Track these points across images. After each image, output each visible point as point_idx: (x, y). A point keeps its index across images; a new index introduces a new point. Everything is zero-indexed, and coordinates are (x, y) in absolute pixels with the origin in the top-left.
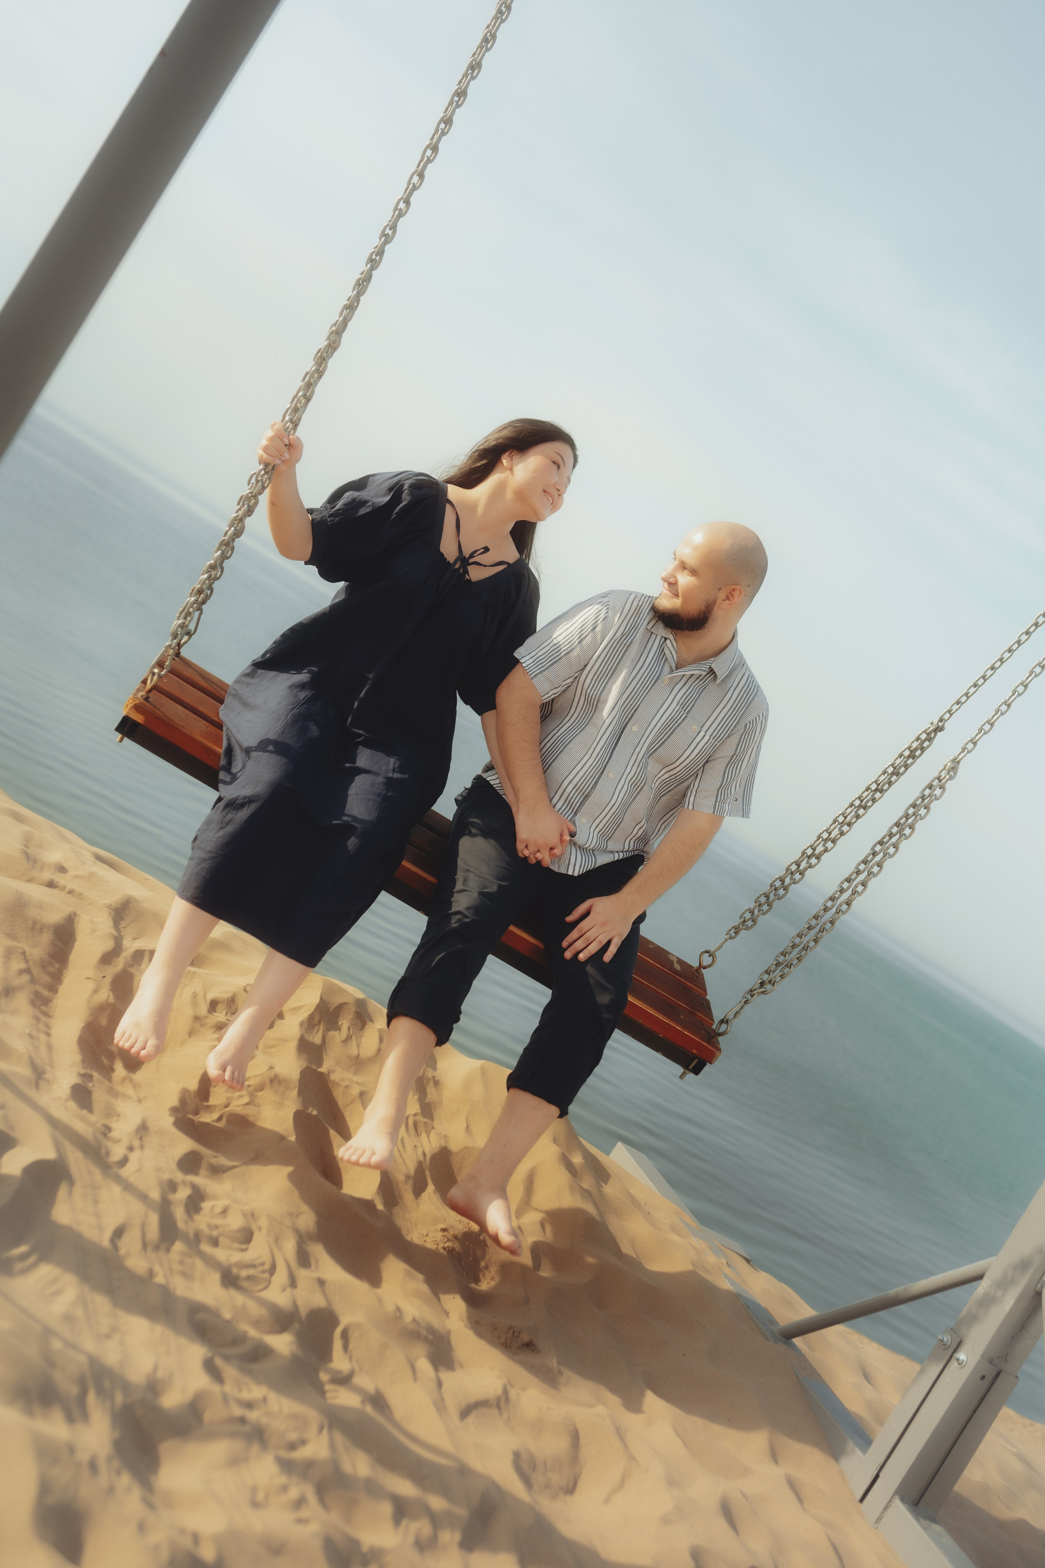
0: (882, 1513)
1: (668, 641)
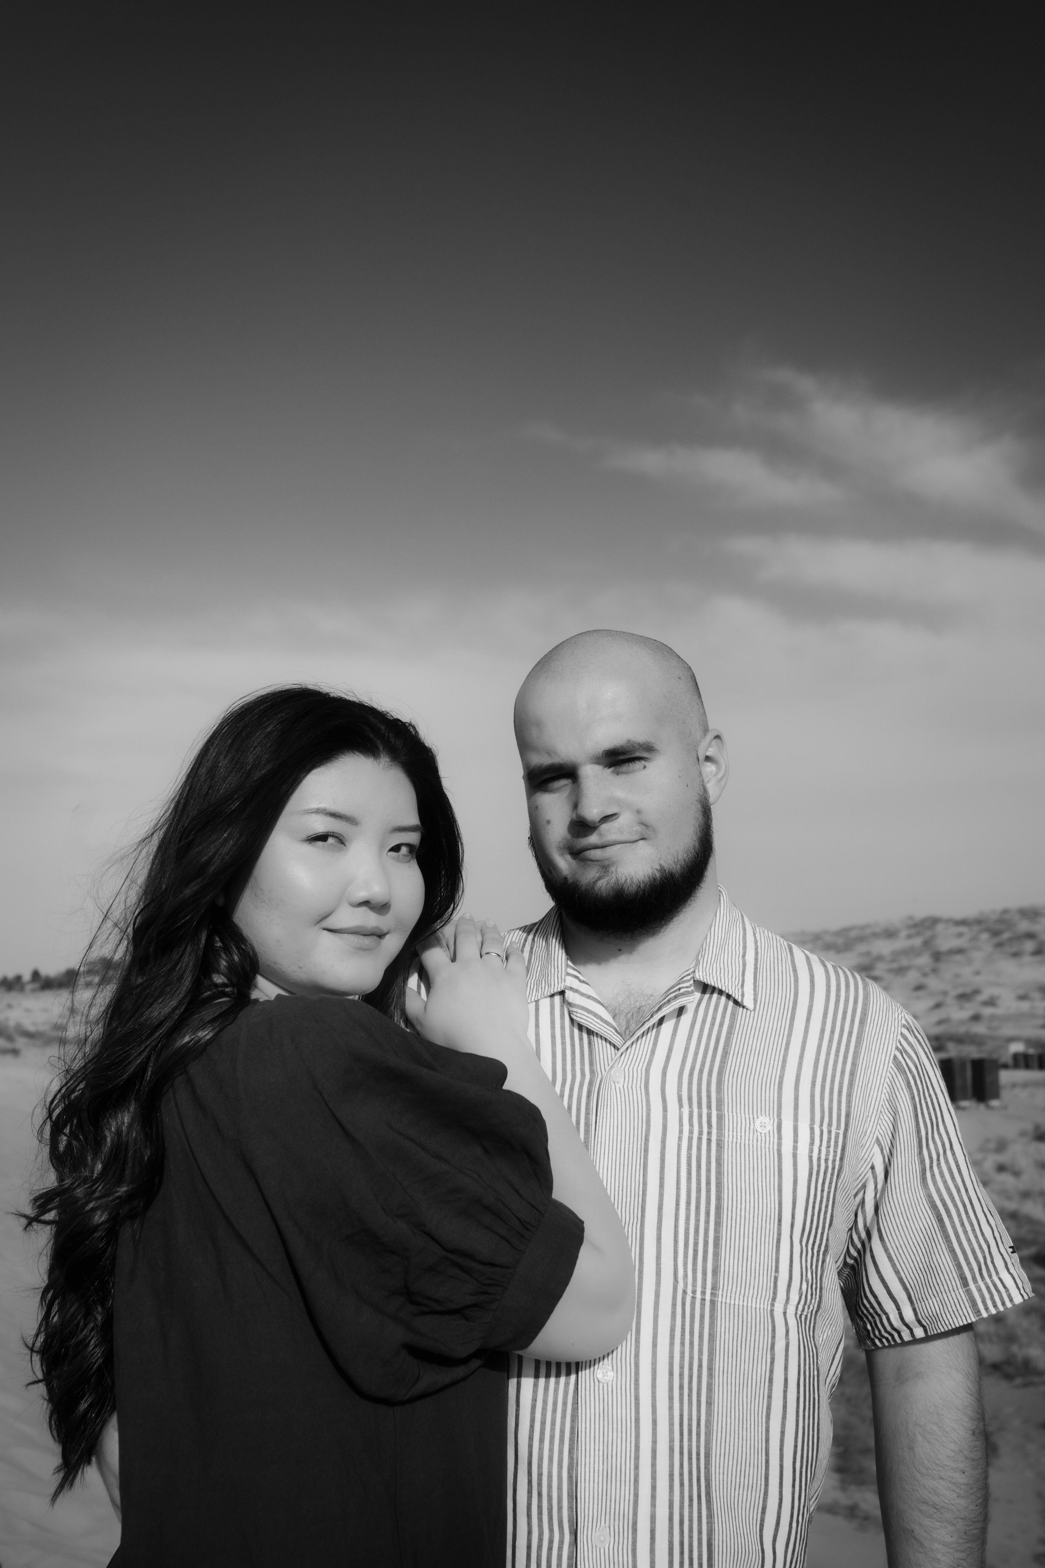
1: (569, 995)
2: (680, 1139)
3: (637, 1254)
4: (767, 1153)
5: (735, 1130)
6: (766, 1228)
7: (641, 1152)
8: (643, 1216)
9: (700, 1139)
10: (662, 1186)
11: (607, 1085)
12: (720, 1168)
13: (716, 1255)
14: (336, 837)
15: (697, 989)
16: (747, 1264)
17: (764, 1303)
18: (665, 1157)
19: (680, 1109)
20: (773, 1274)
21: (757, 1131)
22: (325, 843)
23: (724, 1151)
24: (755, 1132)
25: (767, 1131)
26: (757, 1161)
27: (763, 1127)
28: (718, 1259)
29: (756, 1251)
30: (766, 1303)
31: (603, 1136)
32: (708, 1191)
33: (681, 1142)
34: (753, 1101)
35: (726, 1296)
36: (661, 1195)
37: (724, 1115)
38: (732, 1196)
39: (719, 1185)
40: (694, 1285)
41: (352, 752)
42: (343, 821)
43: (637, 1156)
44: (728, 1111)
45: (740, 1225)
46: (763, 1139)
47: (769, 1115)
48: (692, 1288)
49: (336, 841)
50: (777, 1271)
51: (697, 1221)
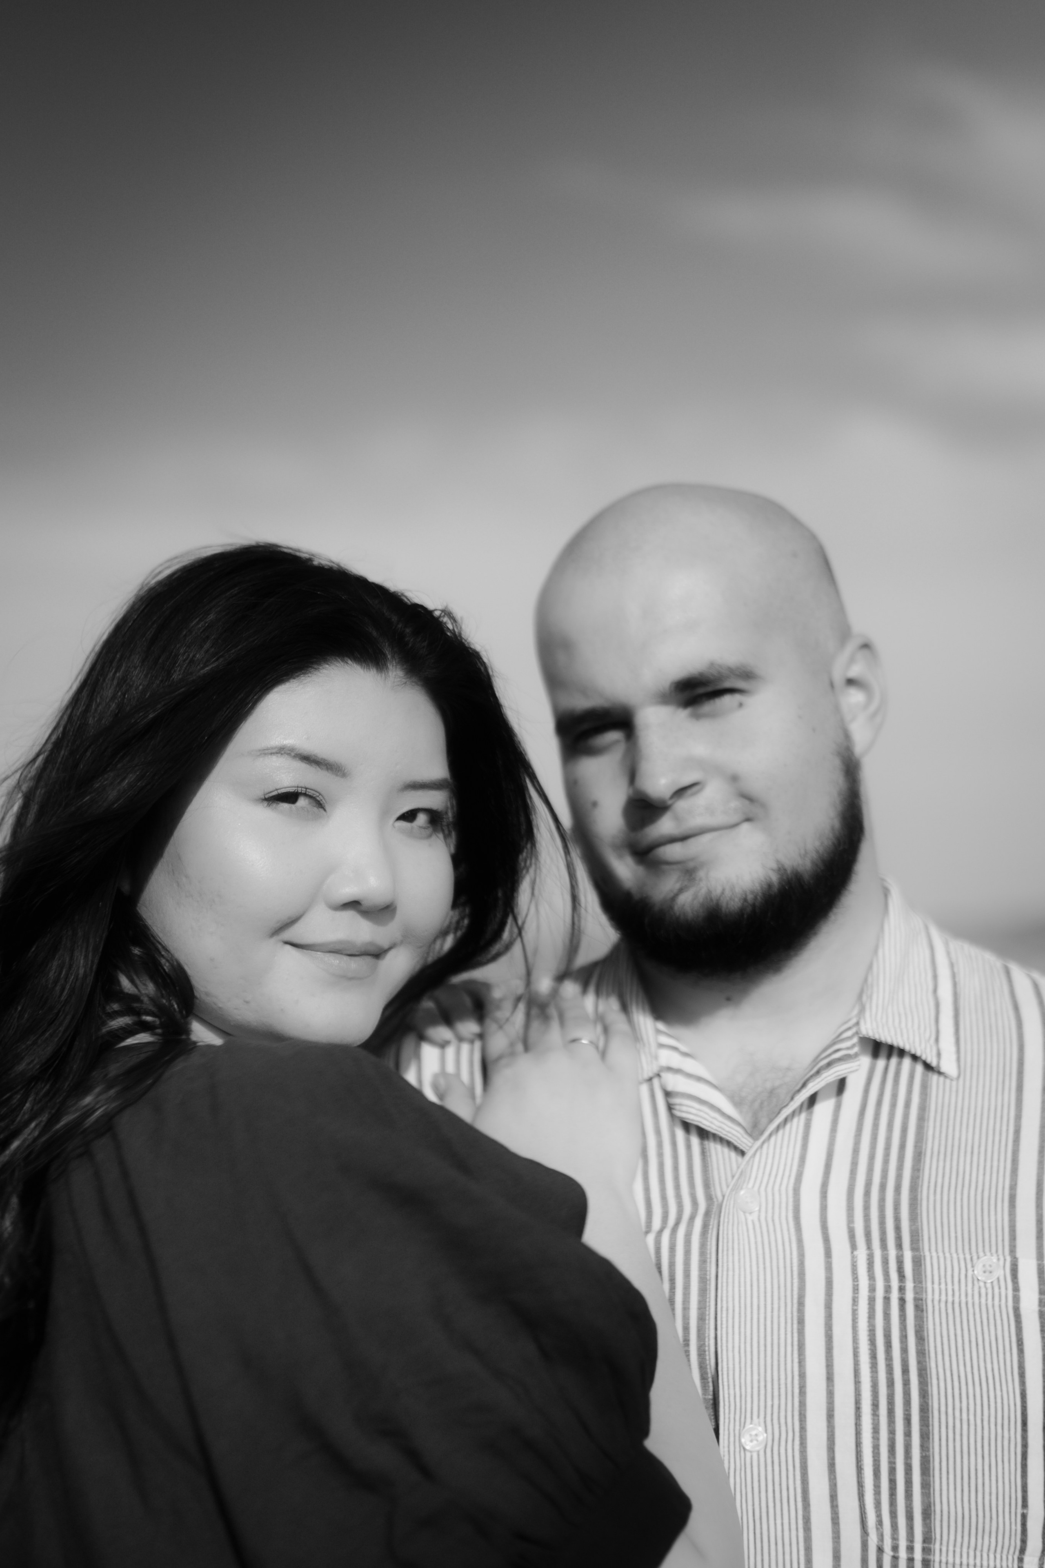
2: (855, 1301)
3: (799, 1490)
4: (998, 1314)
5: (943, 1280)
6: (1003, 1437)
7: (792, 1324)
8: (803, 1429)
9: (887, 1300)
10: (830, 1378)
11: (731, 1217)
12: (923, 1345)
13: (926, 1486)
14: (310, 797)
15: (863, 1051)
16: (977, 1498)
17: (1007, 1558)
18: (831, 1331)
19: (852, 1253)
20: (1020, 1511)
21: (978, 1280)
22: (293, 806)
23: (927, 1317)
24: (976, 1282)
25: (994, 1278)
26: (982, 1330)
27: (987, 1274)
28: (930, 1493)
29: (990, 1476)
30: (1010, 1558)
31: (730, 1299)
32: (906, 1383)
33: (857, 1306)
34: (969, 1231)
35: (947, 1551)
36: (830, 1394)
37: (924, 1256)
38: (946, 1389)
39: (924, 1372)
40: (895, 1538)
41: (343, 661)
42: (322, 769)
43: (786, 1331)
44: (930, 1250)
45: (961, 1435)
46: (990, 1291)
47: (997, 1251)
48: (892, 1542)
49: (310, 803)
50: (1025, 1504)
51: (892, 1432)
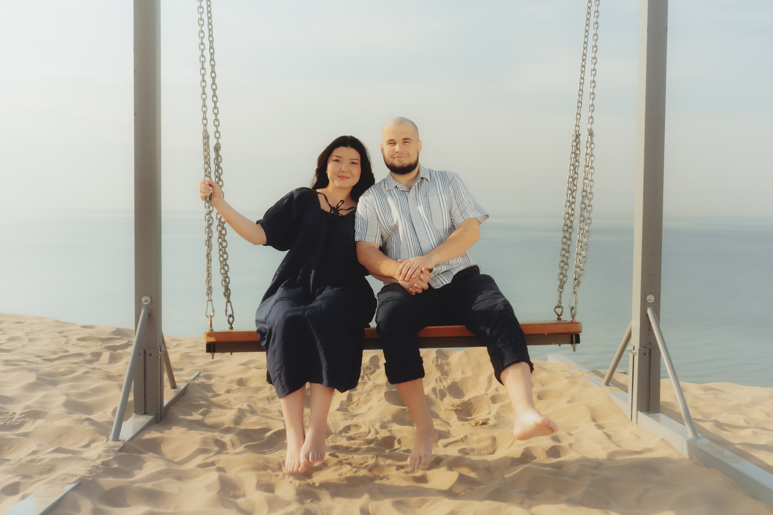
0: (637, 419)
14: (338, 160)
42: (340, 158)
